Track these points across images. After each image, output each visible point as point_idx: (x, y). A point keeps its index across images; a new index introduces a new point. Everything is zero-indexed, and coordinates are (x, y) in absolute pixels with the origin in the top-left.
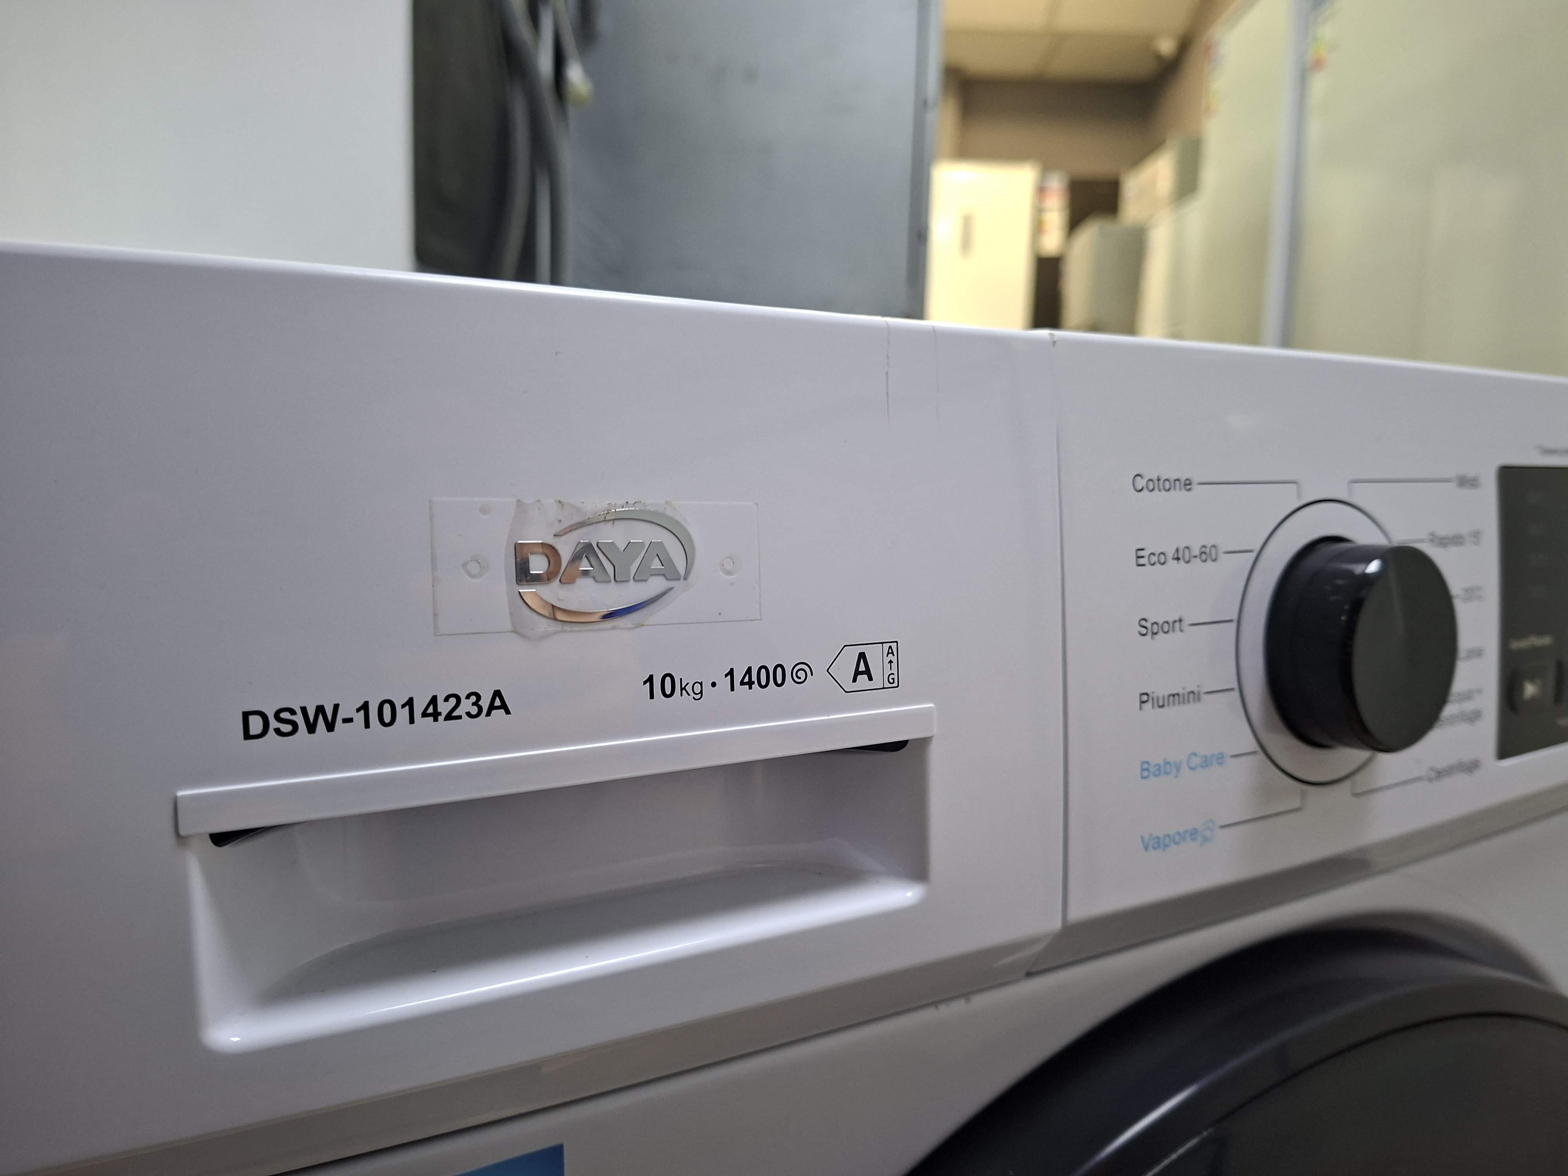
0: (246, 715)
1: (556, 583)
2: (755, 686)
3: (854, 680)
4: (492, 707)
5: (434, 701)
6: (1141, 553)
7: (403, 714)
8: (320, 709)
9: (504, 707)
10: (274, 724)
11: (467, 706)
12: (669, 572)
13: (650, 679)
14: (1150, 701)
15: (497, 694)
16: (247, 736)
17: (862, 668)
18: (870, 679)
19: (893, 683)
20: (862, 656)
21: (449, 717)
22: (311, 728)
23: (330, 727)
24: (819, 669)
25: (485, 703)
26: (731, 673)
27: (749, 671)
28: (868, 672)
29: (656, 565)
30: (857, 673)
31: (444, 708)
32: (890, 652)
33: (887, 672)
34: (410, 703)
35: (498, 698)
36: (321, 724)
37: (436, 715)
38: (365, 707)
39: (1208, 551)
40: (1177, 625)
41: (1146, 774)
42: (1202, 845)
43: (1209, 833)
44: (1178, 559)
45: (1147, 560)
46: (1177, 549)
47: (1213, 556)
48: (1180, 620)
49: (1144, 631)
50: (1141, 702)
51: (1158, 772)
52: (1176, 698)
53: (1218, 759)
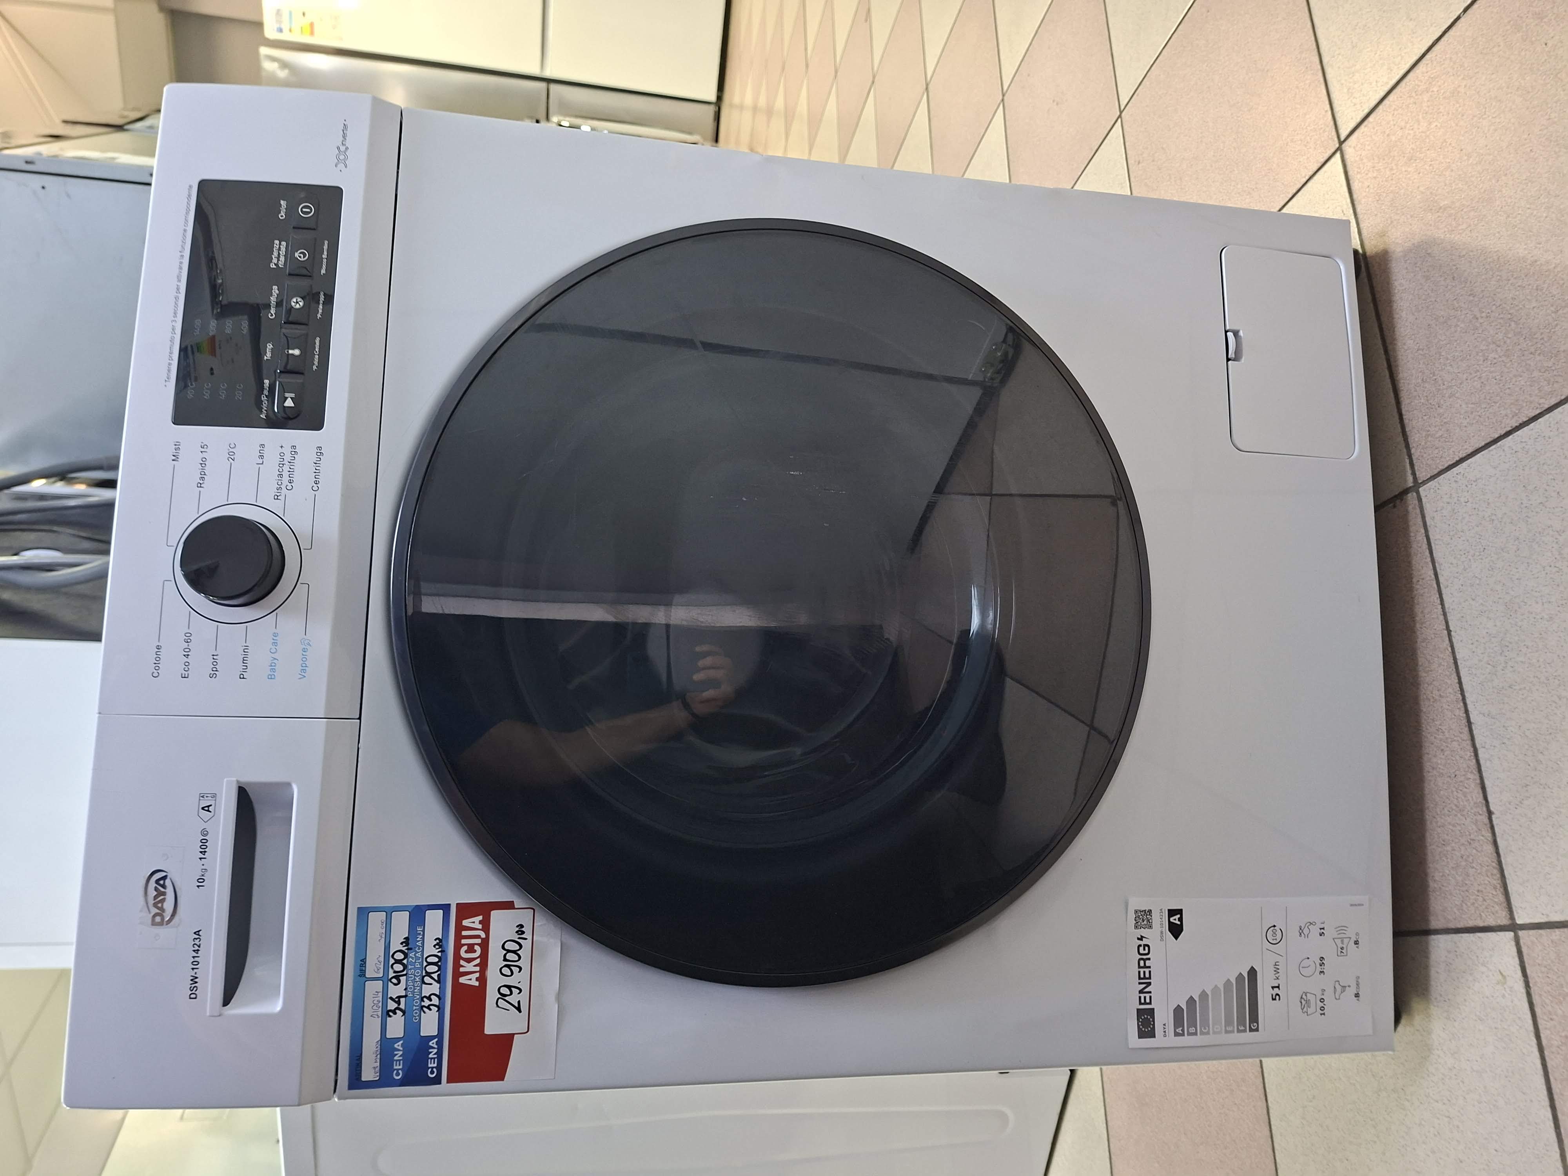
0: (190, 998)
1: (164, 914)
2: (206, 850)
3: (210, 812)
4: (198, 935)
5: (194, 951)
6: (183, 676)
7: (196, 959)
8: (192, 980)
9: (199, 931)
10: (193, 992)
11: (197, 942)
12: (164, 878)
13: (198, 886)
14: (243, 673)
15: (195, 933)
16: (195, 998)
17: (207, 808)
18: (211, 805)
19: (214, 796)
20: (203, 808)
21: (199, 947)
22: (196, 982)
23: (196, 978)
24: (204, 826)
25: (197, 937)
26: (200, 859)
27: (201, 852)
28: (208, 806)
29: (162, 882)
30: (208, 811)
31: (196, 948)
32: (203, 797)
33: (210, 798)
34: (194, 957)
35: (197, 933)
36: (196, 980)
37: (198, 950)
38: (193, 969)
39: (187, 638)
40: (215, 657)
41: (273, 677)
42: (310, 646)
43: (306, 642)
44: (188, 655)
45: (186, 673)
46: (184, 655)
47: (189, 635)
48: (213, 655)
49: (215, 676)
50: (243, 678)
51: (273, 670)
52: (245, 659)
53: (275, 635)
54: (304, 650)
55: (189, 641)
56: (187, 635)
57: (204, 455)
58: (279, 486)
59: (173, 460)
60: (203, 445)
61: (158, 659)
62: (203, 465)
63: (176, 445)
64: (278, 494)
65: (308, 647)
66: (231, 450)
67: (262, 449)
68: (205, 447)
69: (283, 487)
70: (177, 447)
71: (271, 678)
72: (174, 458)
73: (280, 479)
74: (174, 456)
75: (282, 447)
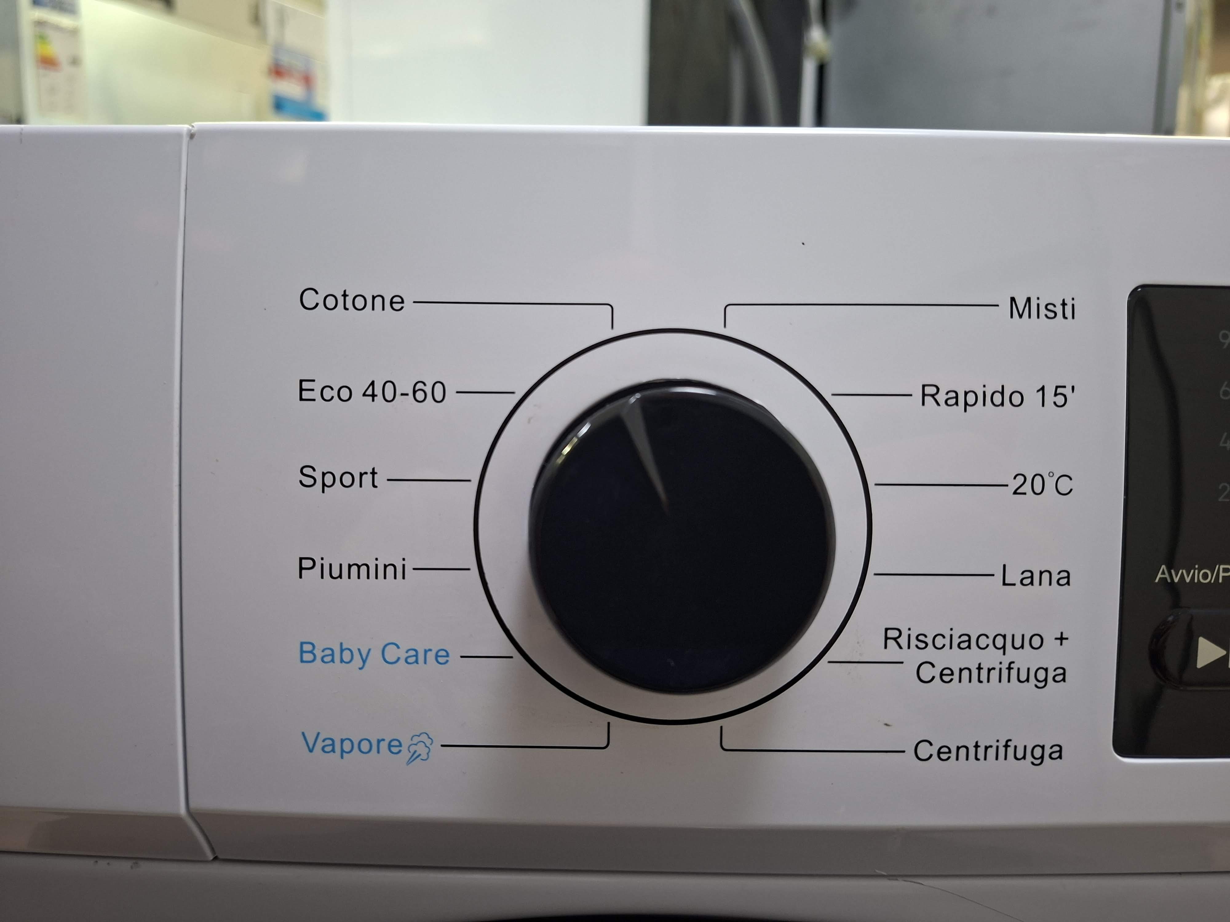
6: (305, 385)
14: (317, 568)
39: (428, 390)
40: (367, 479)
41: (308, 657)
42: (408, 763)
43: (421, 749)
44: (373, 396)
45: (316, 395)
46: (373, 383)
47: (439, 397)
48: (373, 473)
49: (308, 481)
50: (301, 569)
51: (329, 656)
52: (364, 569)
53: (442, 656)
54: (394, 746)
55: (420, 395)
56: (439, 387)
57: (1033, 398)
58: (929, 640)
59: (1013, 299)
60: (1067, 391)
61: (360, 302)
62: (998, 399)
63: (1064, 304)
64: (903, 641)
65: (405, 754)
66: (1050, 483)
67: (1055, 578)
68: (1060, 400)
69: (930, 654)
70: (1059, 309)
71: (302, 652)
72: (1021, 303)
73: (956, 641)
74: (1029, 300)
75: (1062, 639)
